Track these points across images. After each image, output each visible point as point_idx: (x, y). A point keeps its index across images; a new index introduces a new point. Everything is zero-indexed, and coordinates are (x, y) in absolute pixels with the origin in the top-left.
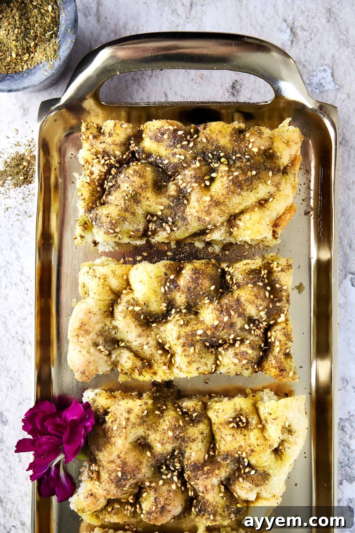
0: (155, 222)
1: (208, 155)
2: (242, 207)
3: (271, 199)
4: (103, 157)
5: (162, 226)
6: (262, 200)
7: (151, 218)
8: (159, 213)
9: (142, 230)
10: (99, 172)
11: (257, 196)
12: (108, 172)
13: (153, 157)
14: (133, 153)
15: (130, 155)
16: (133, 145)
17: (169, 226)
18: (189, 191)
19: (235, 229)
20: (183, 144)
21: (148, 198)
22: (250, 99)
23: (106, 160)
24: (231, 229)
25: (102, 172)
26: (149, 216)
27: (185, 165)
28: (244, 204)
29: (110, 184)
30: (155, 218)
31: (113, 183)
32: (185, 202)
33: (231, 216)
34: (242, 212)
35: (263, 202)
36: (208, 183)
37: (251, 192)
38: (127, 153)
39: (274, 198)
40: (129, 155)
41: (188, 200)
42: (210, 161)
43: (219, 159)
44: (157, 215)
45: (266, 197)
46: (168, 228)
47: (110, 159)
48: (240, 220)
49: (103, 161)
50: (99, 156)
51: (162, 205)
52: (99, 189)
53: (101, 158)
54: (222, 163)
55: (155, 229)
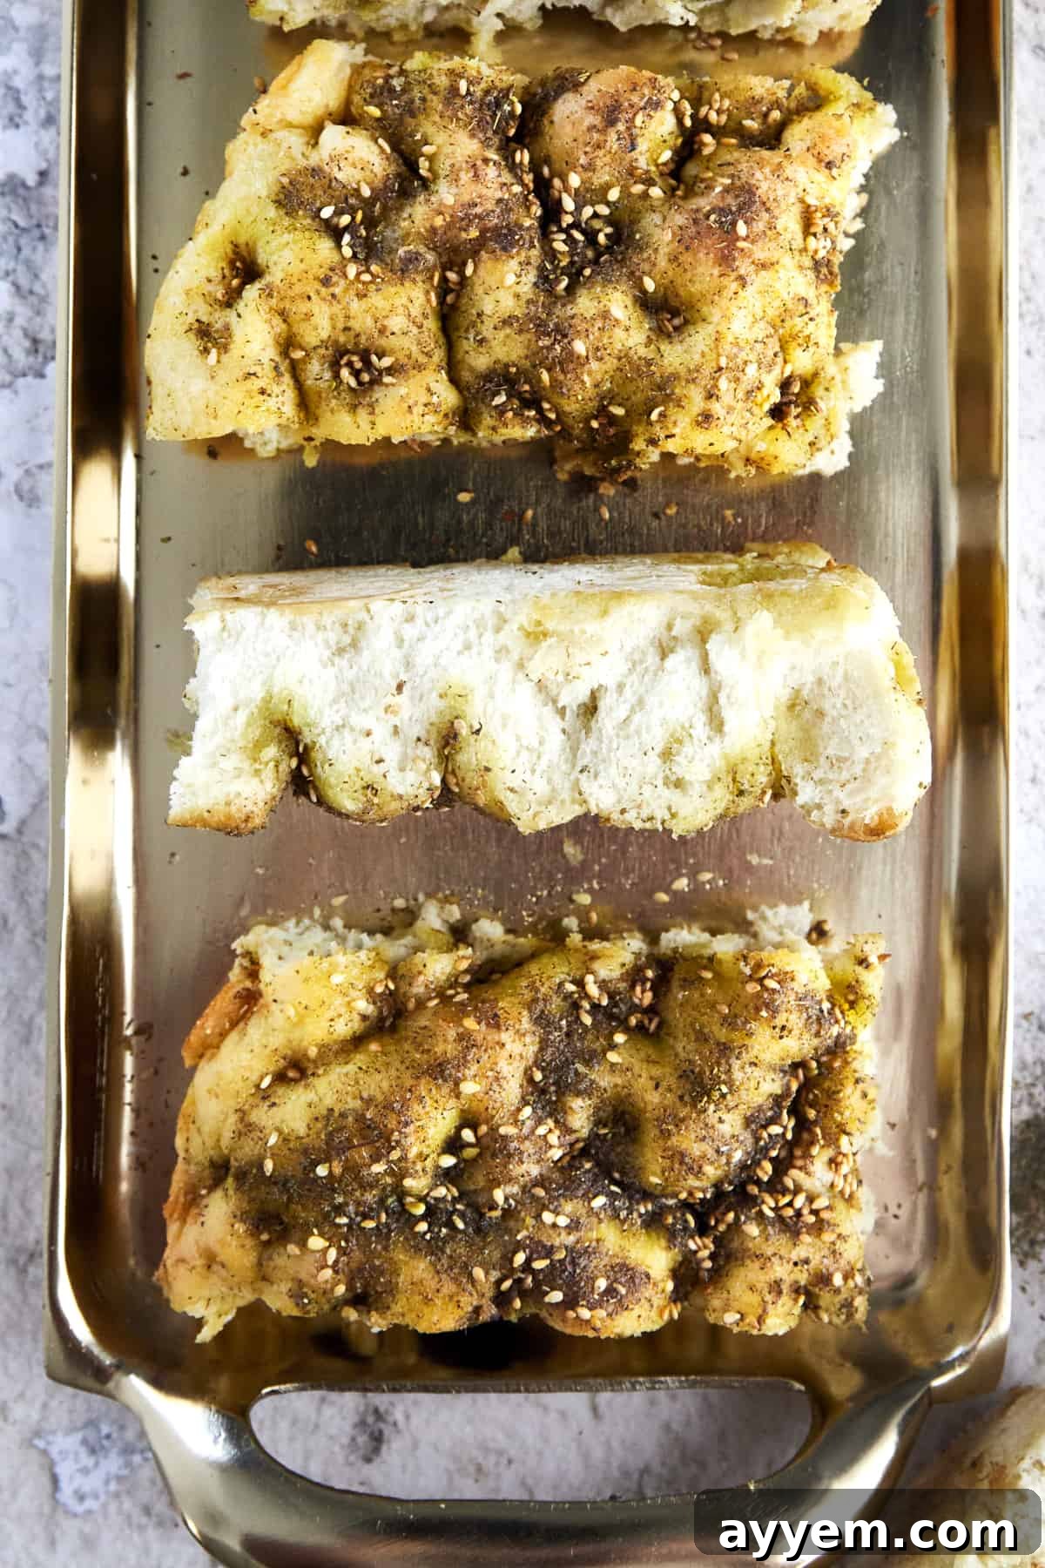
0: (634, 1008)
1: (466, 1223)
2: (360, 1059)
3: (264, 1084)
4: (799, 1214)
5: (611, 997)
6: (296, 1081)
7: (646, 1022)
8: (620, 1038)
9: (675, 984)
10: (812, 1168)
11: (310, 1096)
12: (782, 1167)
13: (640, 1215)
14: (703, 1229)
15: (713, 1223)
16: (705, 1253)
17: (587, 997)
18: (527, 1111)
19: (379, 989)
20: (547, 1262)
21: (657, 1086)
22: (323, 1400)
23: (790, 1204)
24: (392, 986)
25: (800, 1168)
26: (653, 1027)
27: (540, 1192)
28: (351, 1068)
29: (775, 1130)
30: (633, 1021)
31: (765, 1135)
32: (538, 1076)
33: (394, 1029)
34: (357, 1042)
35: (291, 1074)
36: (468, 1135)
37: (331, 1110)
38: (722, 1228)
39: (258, 1086)
40: (717, 1222)
41: (531, 1080)
42: (459, 1207)
43: (430, 1214)
44: (627, 1030)
45: (281, 1091)
46: (593, 990)
47: (776, 1209)
48: (364, 1018)
49: (800, 1201)
50: (812, 1219)
51: (613, 1065)
52: (812, 1114)
53: (805, 1211)
54: (422, 1199)
55: (633, 987)
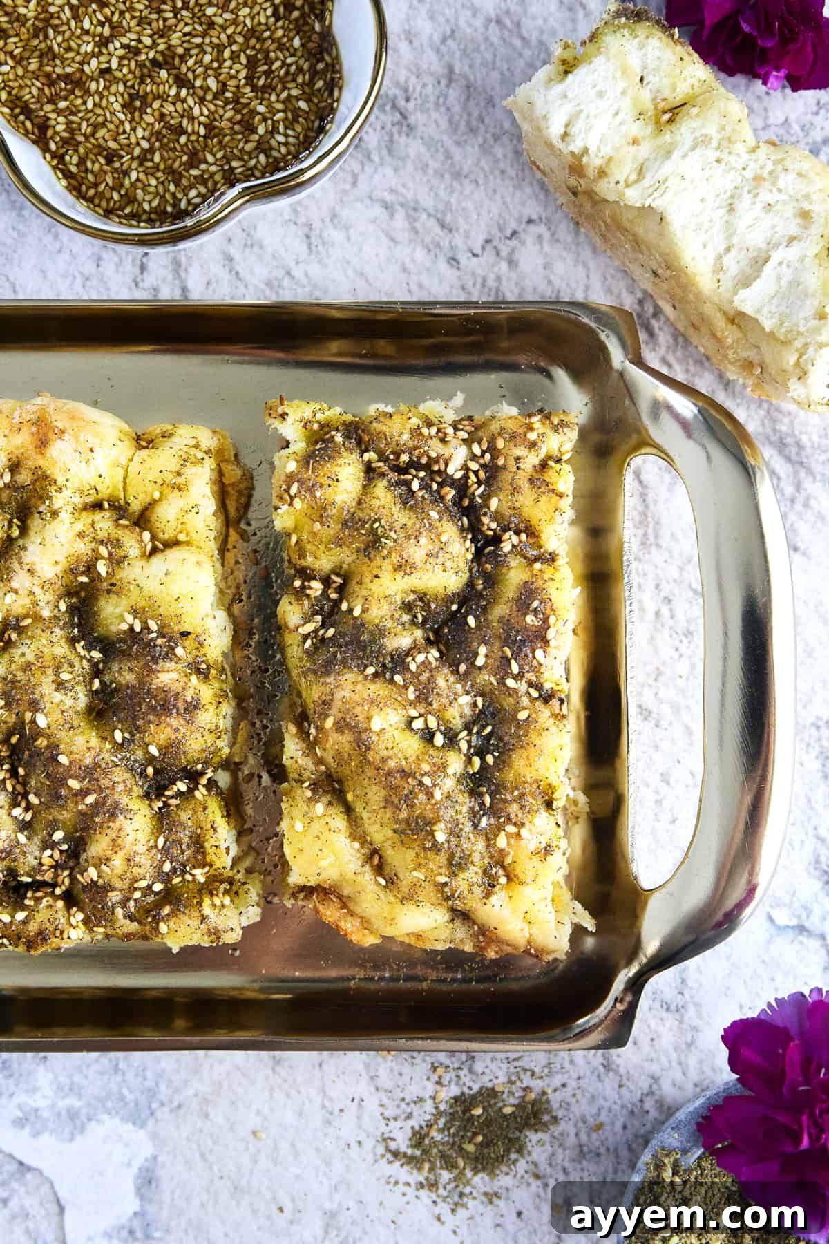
0: (325, 593)
1: (487, 725)
2: (359, 807)
3: (383, 882)
4: (484, 466)
5: (315, 613)
6: (380, 857)
7: (334, 585)
8: (344, 606)
9: (303, 563)
10: (447, 456)
11: (388, 845)
12: (447, 481)
13: (485, 588)
14: (496, 540)
15: (491, 533)
16: (515, 540)
17: (316, 631)
18: (398, 678)
19: (309, 794)
20: (513, 662)
21: (377, 577)
23: (476, 473)
24: (307, 784)
25: (446, 465)
26: (339, 580)
27: (462, 668)
28: (365, 815)
29: (415, 485)
30: (334, 596)
31: (420, 494)
32: (371, 670)
33: (340, 782)
34: (348, 810)
35: (376, 861)
36: (418, 724)
37: (395, 831)
38: (494, 525)
39: (386, 887)
40: (489, 529)
41: (376, 675)
42: (475, 730)
43: (481, 753)
44: (340, 600)
45: (387, 871)
46: (309, 627)
47: (479, 483)
48: (330, 804)
49: (474, 466)
50: (488, 456)
51: (363, 611)
52: (405, 458)
53: (482, 461)
54: (469, 761)
55: (308, 596)
